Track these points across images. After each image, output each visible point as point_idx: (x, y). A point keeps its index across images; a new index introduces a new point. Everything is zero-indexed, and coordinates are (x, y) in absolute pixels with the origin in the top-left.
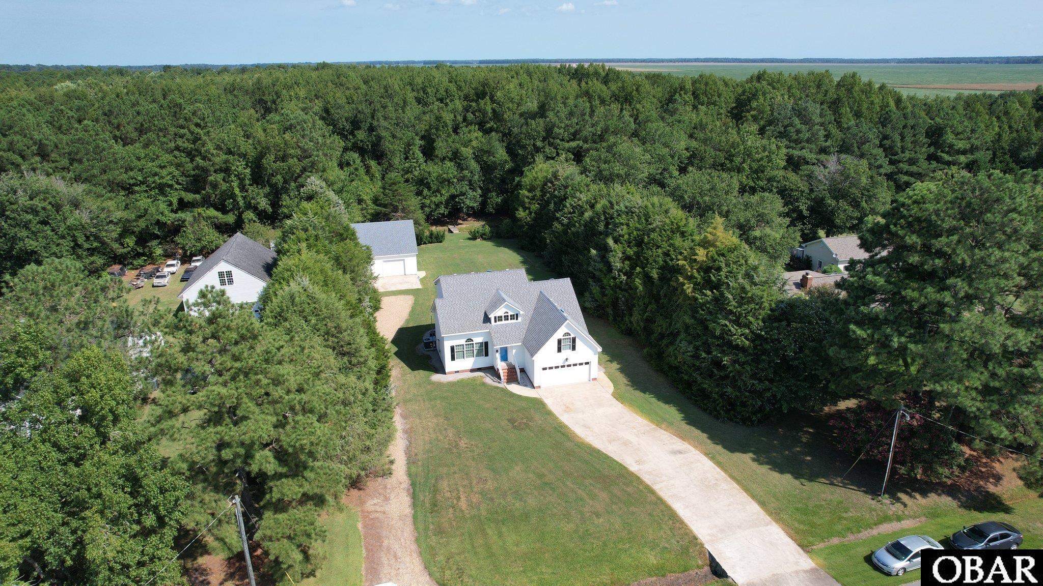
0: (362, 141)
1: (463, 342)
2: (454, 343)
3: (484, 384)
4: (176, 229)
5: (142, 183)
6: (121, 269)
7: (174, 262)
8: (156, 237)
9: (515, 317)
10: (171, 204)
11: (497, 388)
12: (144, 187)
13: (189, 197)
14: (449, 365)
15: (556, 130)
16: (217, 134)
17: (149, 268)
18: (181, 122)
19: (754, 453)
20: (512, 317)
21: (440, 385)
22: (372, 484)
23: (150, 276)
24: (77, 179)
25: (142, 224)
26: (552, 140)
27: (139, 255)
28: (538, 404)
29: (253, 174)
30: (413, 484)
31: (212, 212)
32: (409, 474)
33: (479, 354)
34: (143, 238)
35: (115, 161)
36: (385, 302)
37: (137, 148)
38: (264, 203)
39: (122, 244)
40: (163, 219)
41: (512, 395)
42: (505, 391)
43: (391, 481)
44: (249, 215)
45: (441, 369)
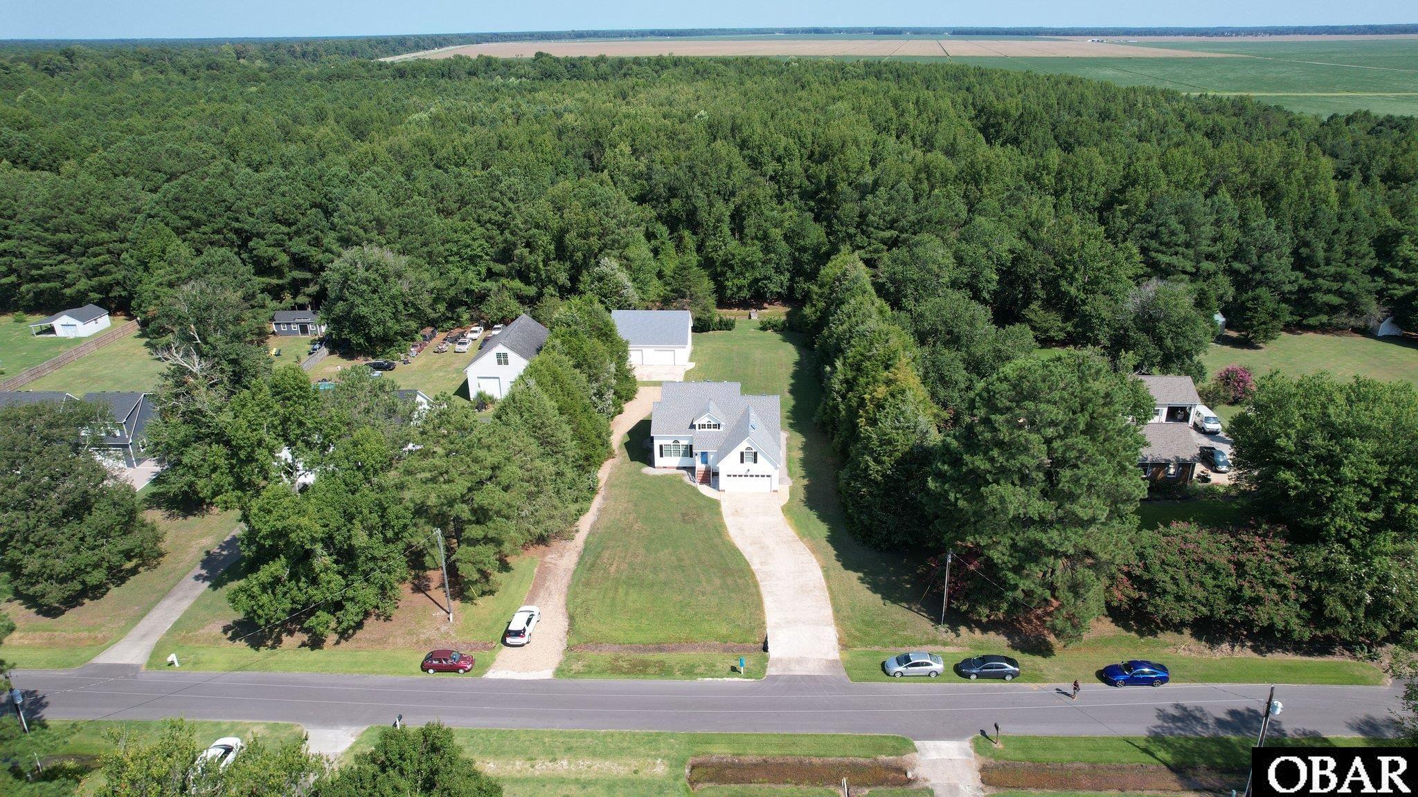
0: (676, 210)
1: (670, 442)
2: (663, 442)
3: (681, 481)
4: (482, 297)
5: (457, 254)
6: (432, 332)
7: (477, 329)
8: (466, 304)
9: (718, 426)
10: (479, 274)
11: (690, 486)
12: (457, 258)
13: (498, 267)
14: (658, 460)
15: (871, 217)
16: (527, 208)
17: (456, 331)
18: (497, 194)
19: (865, 573)
20: (715, 426)
21: (646, 476)
22: (556, 544)
23: (455, 340)
24: (403, 252)
25: (452, 292)
26: (865, 228)
27: (448, 319)
28: (714, 505)
29: (557, 249)
30: (585, 550)
31: (517, 284)
32: (586, 542)
33: (685, 455)
34: (453, 304)
35: (434, 235)
36: (642, 391)
37: (454, 221)
38: (563, 278)
39: (434, 310)
40: (473, 287)
41: (698, 494)
42: (694, 490)
43: (571, 544)
44: (550, 289)
45: (651, 463)
